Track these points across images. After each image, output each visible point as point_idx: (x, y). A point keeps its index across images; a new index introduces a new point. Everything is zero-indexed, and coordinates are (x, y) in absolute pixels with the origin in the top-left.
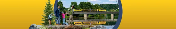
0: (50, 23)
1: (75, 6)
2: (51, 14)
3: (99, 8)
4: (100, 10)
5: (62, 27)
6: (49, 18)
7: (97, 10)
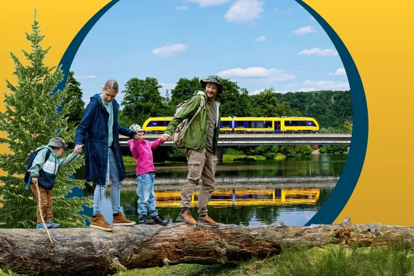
0: (45, 210)
1: (149, 103)
2: (52, 143)
3: (280, 115)
4: (287, 123)
5: (131, 242)
6: (34, 172)
7: (268, 124)
